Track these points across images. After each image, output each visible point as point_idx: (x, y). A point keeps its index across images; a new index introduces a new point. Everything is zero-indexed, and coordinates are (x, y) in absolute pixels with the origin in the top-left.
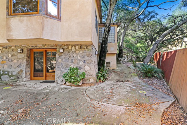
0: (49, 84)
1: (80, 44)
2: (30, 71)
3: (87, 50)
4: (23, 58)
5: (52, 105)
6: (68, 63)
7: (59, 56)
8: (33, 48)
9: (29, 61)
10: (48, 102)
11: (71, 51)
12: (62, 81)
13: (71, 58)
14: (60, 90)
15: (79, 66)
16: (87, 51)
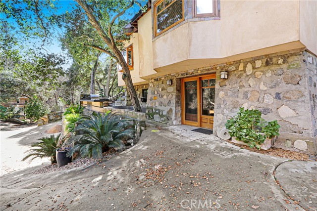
0: (204, 135)
1: (266, 56)
2: (181, 111)
3: (285, 66)
4: (173, 92)
5: (196, 175)
6: (237, 99)
7: (221, 86)
8: (183, 76)
9: (179, 96)
10: (192, 167)
11: (245, 75)
12: (225, 134)
13: (243, 89)
14: (217, 151)
15: (262, 105)
16: (285, 70)
